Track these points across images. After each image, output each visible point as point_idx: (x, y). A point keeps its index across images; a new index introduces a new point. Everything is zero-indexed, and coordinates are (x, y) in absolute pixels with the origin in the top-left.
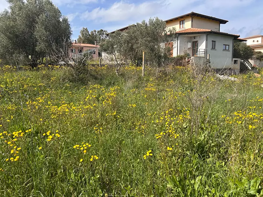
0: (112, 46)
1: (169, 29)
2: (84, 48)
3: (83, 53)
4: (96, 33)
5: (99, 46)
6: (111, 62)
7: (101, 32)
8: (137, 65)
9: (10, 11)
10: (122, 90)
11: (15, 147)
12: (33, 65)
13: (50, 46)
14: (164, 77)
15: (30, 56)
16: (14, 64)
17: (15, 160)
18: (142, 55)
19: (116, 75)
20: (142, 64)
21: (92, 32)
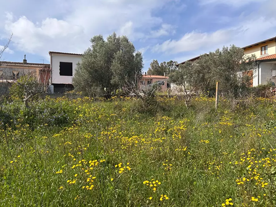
0: (182, 76)
1: (247, 56)
2: (153, 79)
3: (152, 85)
4: (166, 64)
5: (168, 77)
6: (179, 93)
7: (171, 63)
8: (209, 96)
9: (92, 49)
10: (191, 123)
11: (91, 176)
12: (108, 97)
13: (123, 78)
14: (242, 109)
15: (105, 89)
16: (92, 96)
17: (90, 189)
18: (215, 85)
19: (185, 106)
20: (215, 95)
21: (162, 63)
